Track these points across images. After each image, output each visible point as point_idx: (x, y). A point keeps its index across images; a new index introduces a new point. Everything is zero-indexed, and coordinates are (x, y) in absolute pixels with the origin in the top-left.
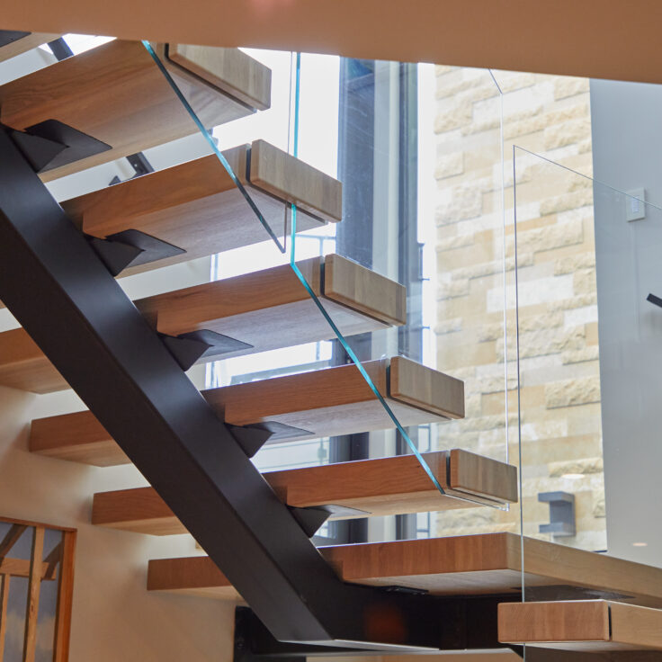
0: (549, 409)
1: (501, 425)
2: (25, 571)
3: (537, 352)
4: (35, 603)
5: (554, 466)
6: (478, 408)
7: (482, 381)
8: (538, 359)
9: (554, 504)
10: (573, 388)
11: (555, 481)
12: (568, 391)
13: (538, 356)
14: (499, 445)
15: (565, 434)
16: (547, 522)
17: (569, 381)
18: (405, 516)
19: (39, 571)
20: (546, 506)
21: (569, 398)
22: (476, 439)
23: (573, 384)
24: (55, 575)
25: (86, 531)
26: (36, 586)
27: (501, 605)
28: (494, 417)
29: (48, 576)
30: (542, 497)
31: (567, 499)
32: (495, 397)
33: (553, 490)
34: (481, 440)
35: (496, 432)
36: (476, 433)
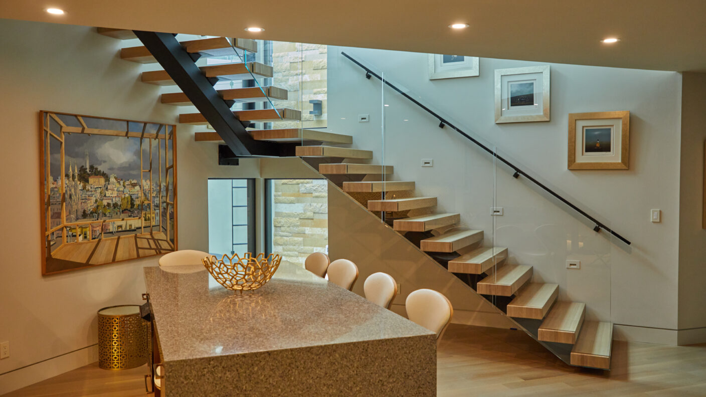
0: (314, 70)
1: (297, 74)
2: (164, 137)
3: (310, 49)
4: (167, 146)
5: (315, 90)
6: (289, 68)
7: (290, 58)
8: (311, 51)
9: (314, 104)
10: (322, 63)
11: (316, 96)
12: (321, 64)
13: (311, 50)
14: (296, 82)
15: (319, 79)
16: (312, 110)
17: (321, 60)
18: (267, 123)
19: (167, 137)
20: (312, 105)
21: (321, 66)
22: (288, 79)
23: (322, 61)
24: (171, 138)
25: (179, 125)
26: (167, 141)
27: (297, 147)
28: (294, 71)
29: (170, 138)
30: (311, 102)
31: (319, 103)
32: (295, 64)
33: (315, 99)
34: (290, 80)
35: (295, 77)
36: (288, 77)
